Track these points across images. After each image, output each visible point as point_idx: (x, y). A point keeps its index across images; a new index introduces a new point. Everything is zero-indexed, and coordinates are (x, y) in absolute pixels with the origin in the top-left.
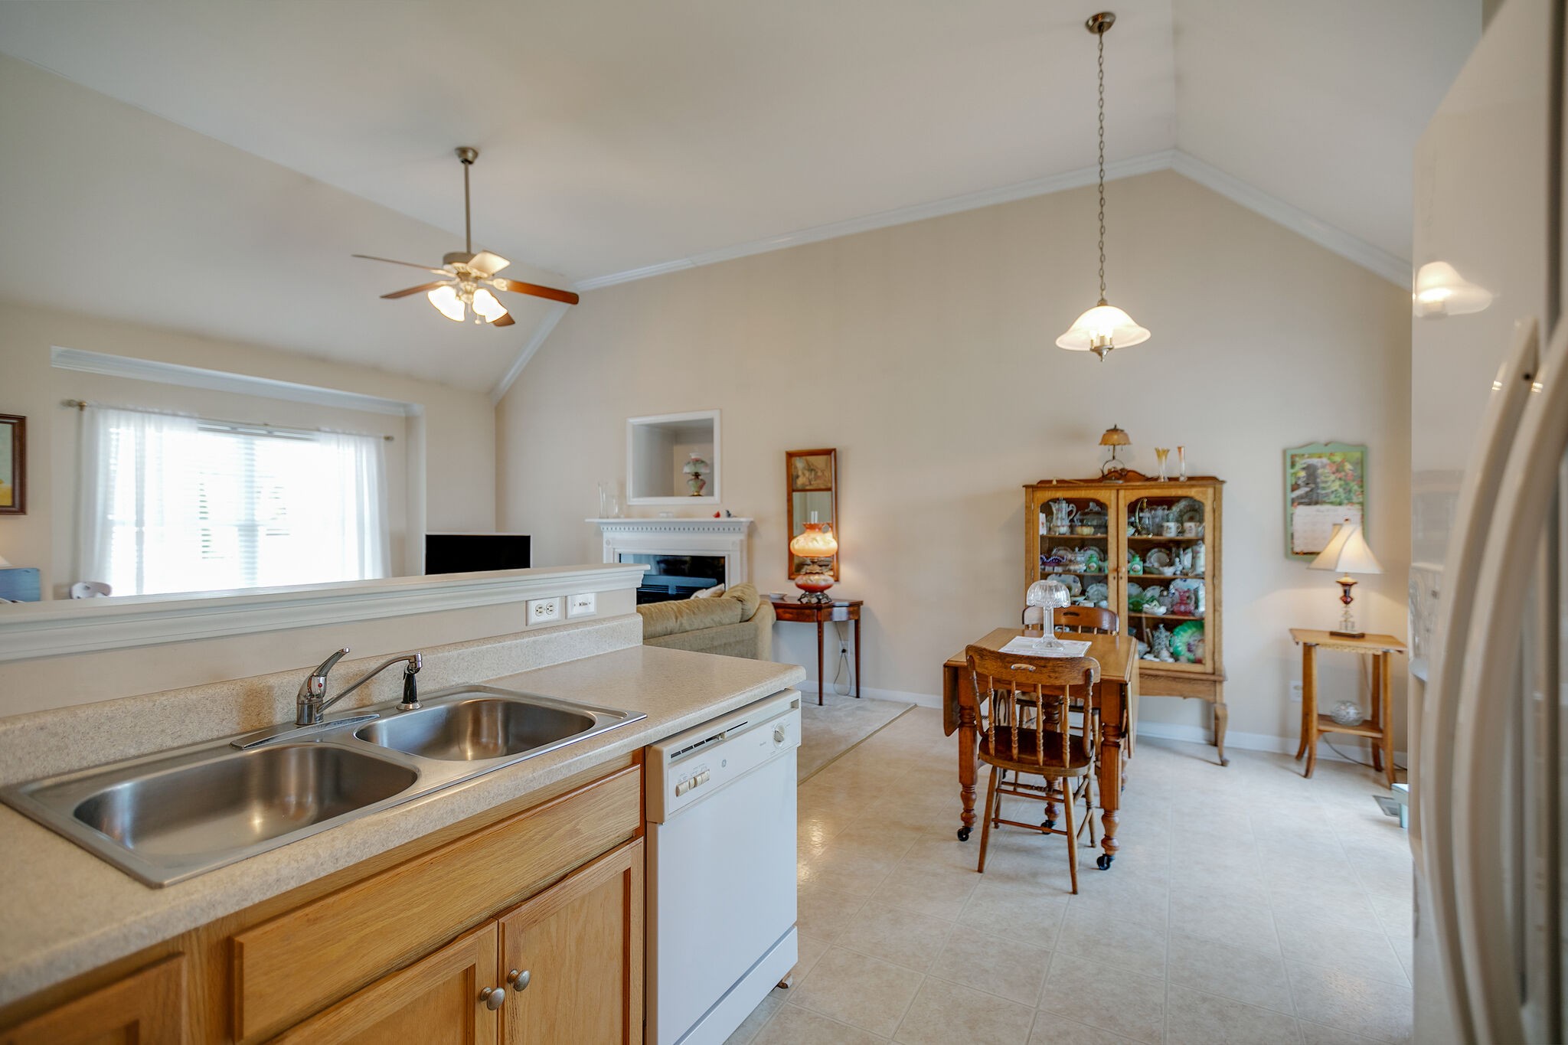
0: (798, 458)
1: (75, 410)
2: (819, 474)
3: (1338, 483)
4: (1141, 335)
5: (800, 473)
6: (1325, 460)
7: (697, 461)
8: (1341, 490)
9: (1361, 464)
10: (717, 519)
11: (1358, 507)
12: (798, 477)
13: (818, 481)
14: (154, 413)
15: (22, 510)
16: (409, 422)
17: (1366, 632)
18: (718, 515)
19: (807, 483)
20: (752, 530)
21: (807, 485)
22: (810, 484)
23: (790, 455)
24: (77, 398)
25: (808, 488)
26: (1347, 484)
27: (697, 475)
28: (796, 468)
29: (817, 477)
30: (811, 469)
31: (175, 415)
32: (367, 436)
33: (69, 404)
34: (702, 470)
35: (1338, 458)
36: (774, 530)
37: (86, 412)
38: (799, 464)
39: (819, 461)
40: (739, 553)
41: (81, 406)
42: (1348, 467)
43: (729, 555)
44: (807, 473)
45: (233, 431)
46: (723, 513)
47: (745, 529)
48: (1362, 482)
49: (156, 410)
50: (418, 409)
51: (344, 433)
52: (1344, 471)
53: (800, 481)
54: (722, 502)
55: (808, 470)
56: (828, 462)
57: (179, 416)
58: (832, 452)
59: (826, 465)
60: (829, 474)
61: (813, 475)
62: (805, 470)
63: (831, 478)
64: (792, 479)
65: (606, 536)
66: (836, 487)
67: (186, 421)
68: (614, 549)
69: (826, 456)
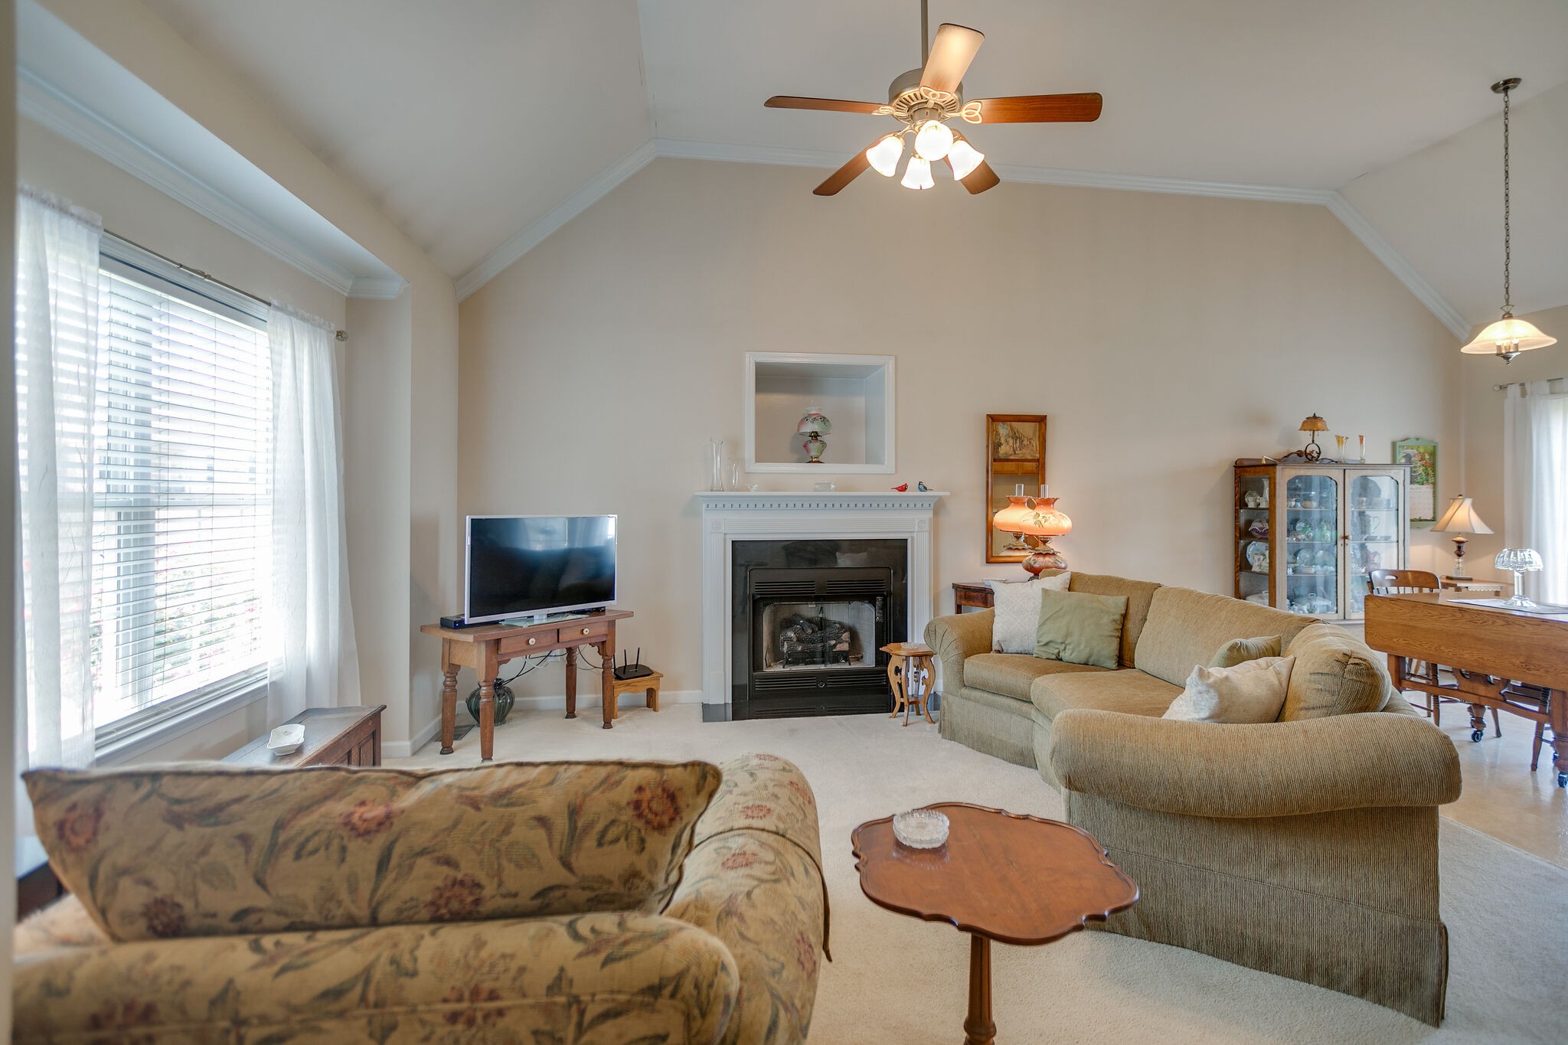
0: (1001, 423)
2: (1025, 442)
3: (1422, 468)
4: (1553, 341)
5: (1003, 441)
6: (1415, 451)
7: (818, 418)
8: (1423, 473)
9: (1433, 454)
10: (902, 493)
11: (1431, 486)
12: (1000, 445)
13: (1024, 451)
17: (1474, 578)
18: (903, 489)
19: (1011, 452)
20: (938, 507)
21: (1011, 455)
22: (1015, 453)
23: (993, 419)
25: (1011, 457)
26: (1427, 469)
27: (815, 435)
28: (997, 433)
29: (1022, 447)
30: (1015, 437)
34: (824, 430)
35: (1422, 450)
36: (968, 509)
38: (1003, 430)
39: (1028, 429)
42: (1427, 457)
43: (912, 538)
44: (1011, 441)
46: (913, 484)
47: (933, 506)
48: (1433, 466)
52: (1425, 459)
53: (1004, 450)
54: (896, 472)
55: (1013, 438)
56: (1035, 430)
57: (72, 215)
58: (1041, 420)
59: (1034, 433)
60: (1038, 443)
61: (1018, 444)
62: (1009, 437)
63: (1038, 448)
64: (994, 445)
65: (709, 518)
66: (1044, 458)
67: (83, 231)
68: (725, 534)
69: (1034, 423)
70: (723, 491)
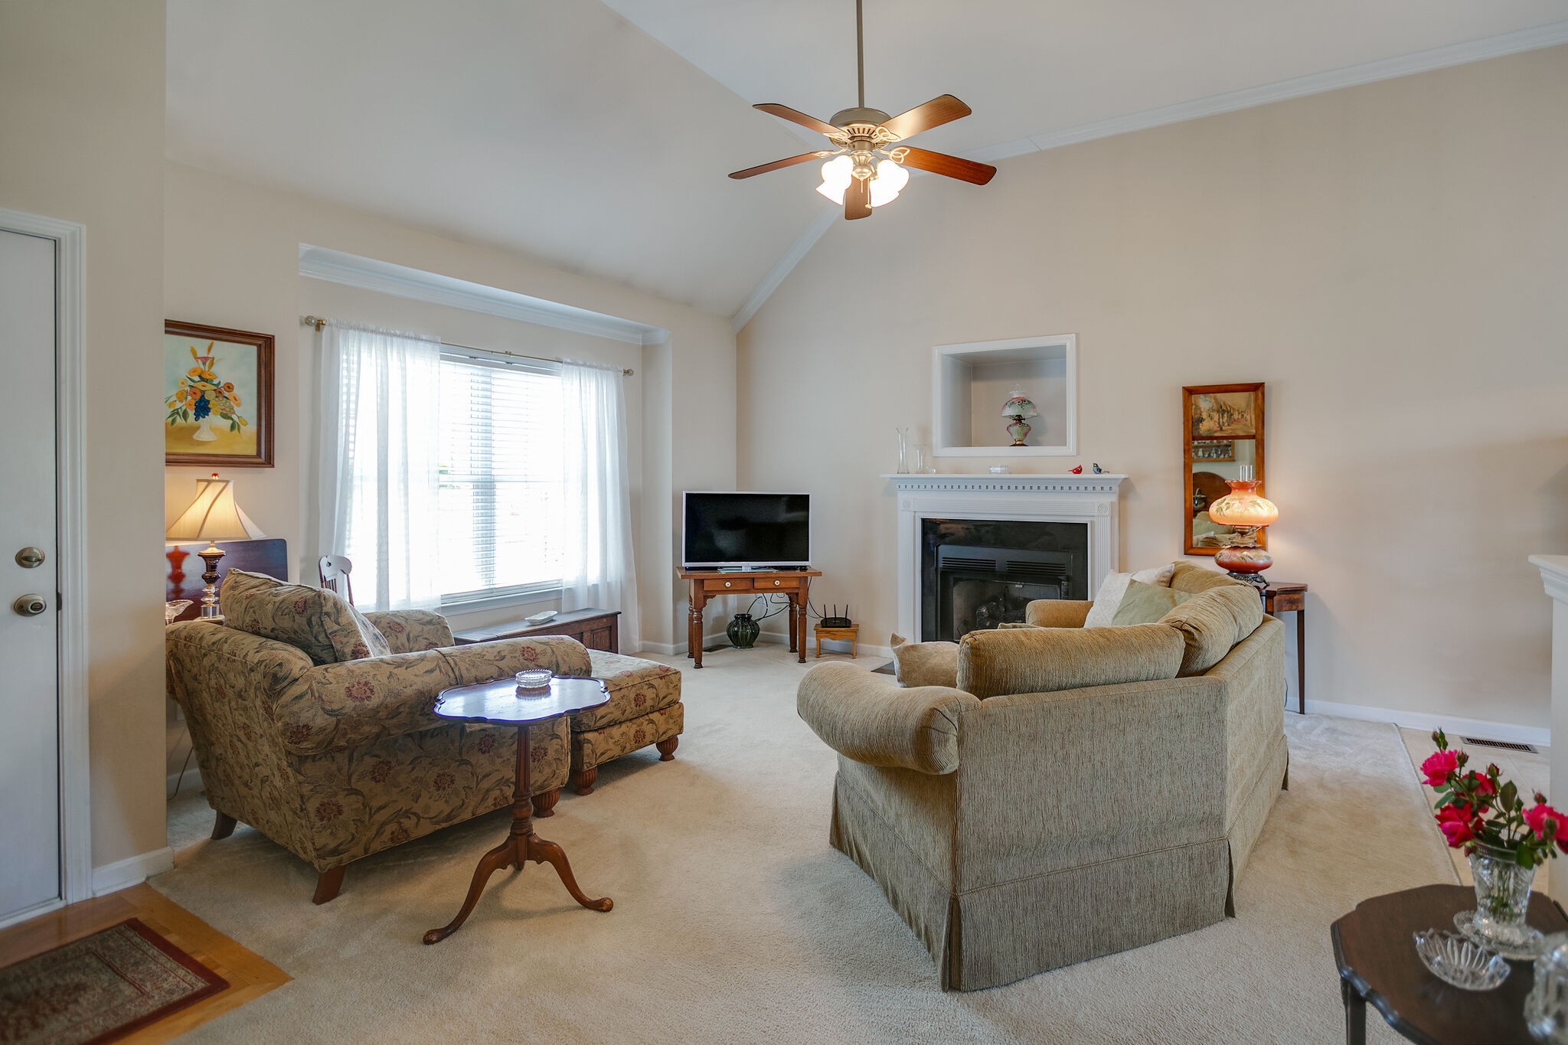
0: (1202, 396)
1: (311, 330)
2: (1236, 416)
5: (1205, 415)
7: (1023, 402)
10: (1078, 475)
12: (1201, 420)
13: (1234, 426)
14: (395, 335)
15: (269, 462)
16: (648, 352)
18: (1078, 471)
19: (1216, 427)
20: (1126, 490)
21: (1216, 432)
22: (1221, 429)
23: (1190, 392)
24: (317, 314)
25: (1216, 435)
27: (1019, 419)
28: (1198, 408)
29: (1231, 421)
30: (1222, 410)
31: (417, 339)
32: (607, 369)
33: (307, 321)
34: (1027, 413)
36: (1163, 490)
37: (325, 330)
38: (1204, 403)
39: (1239, 400)
40: (1109, 518)
41: (319, 325)
43: (1092, 522)
44: (1216, 416)
45: (473, 360)
46: (1088, 468)
47: (1116, 489)
49: (398, 332)
50: (662, 335)
51: (584, 365)
53: (1205, 427)
54: (1078, 452)
55: (1218, 412)
56: (1249, 401)
57: (422, 340)
58: (1257, 388)
59: (1248, 405)
60: (1253, 417)
61: (1225, 419)
62: (1213, 411)
63: (1254, 422)
64: (1191, 422)
65: (902, 496)
66: (1263, 434)
67: (429, 346)
68: (915, 512)
69: (1247, 393)
70: (908, 473)
